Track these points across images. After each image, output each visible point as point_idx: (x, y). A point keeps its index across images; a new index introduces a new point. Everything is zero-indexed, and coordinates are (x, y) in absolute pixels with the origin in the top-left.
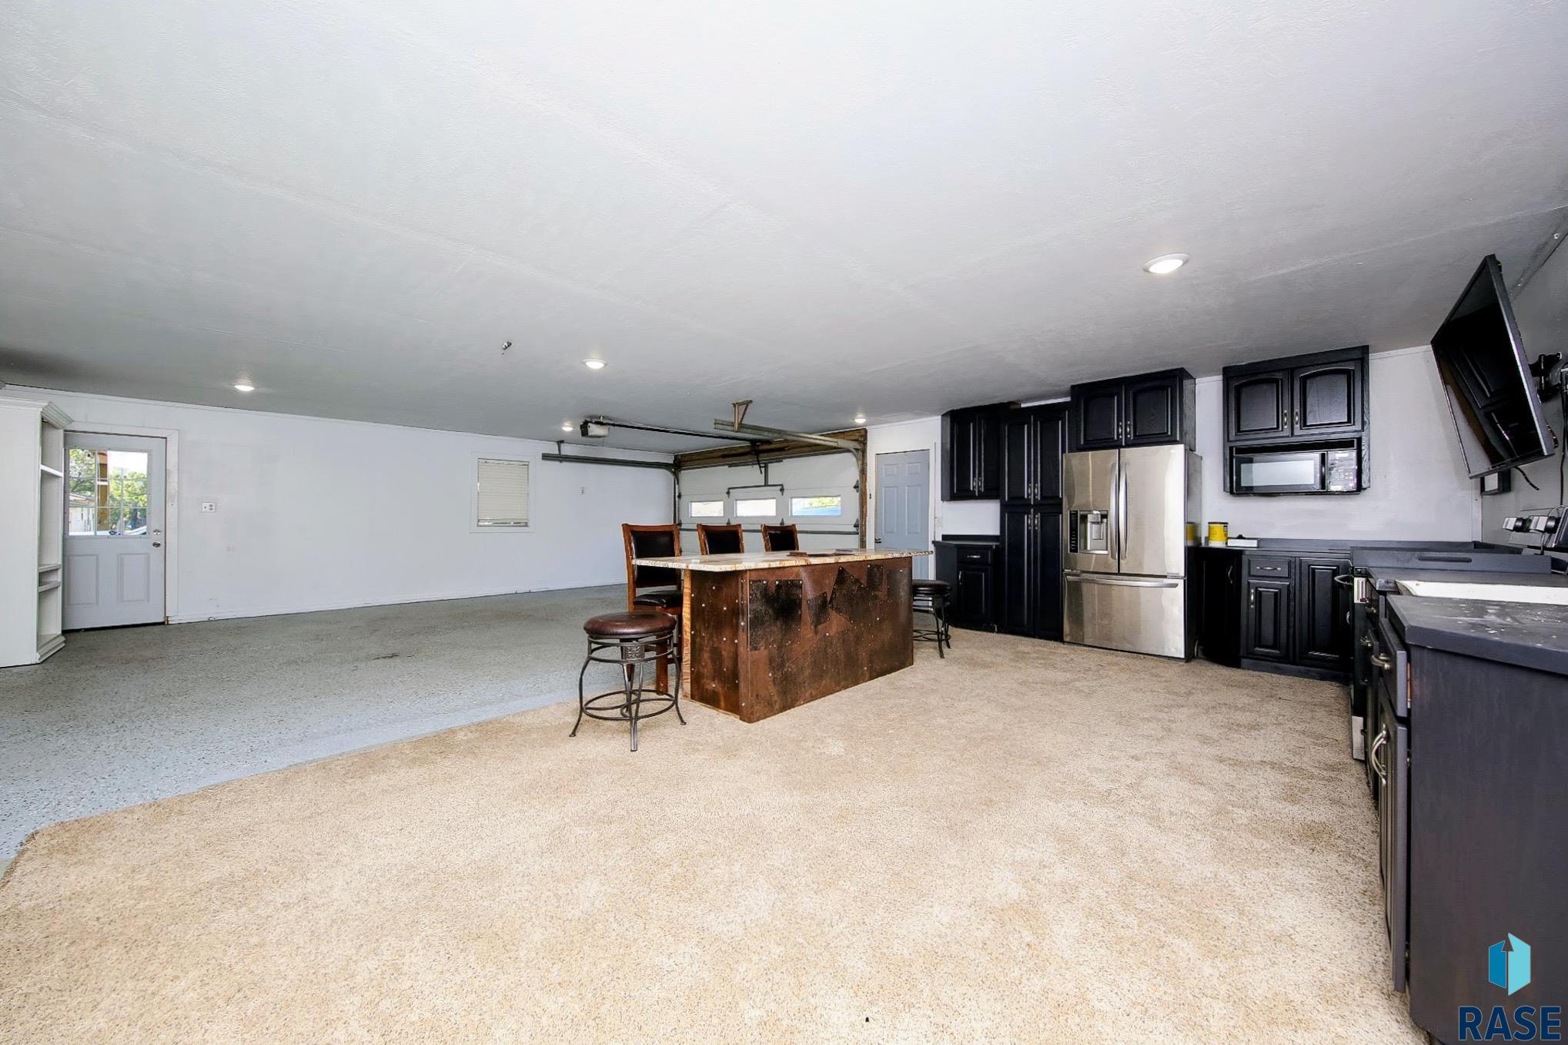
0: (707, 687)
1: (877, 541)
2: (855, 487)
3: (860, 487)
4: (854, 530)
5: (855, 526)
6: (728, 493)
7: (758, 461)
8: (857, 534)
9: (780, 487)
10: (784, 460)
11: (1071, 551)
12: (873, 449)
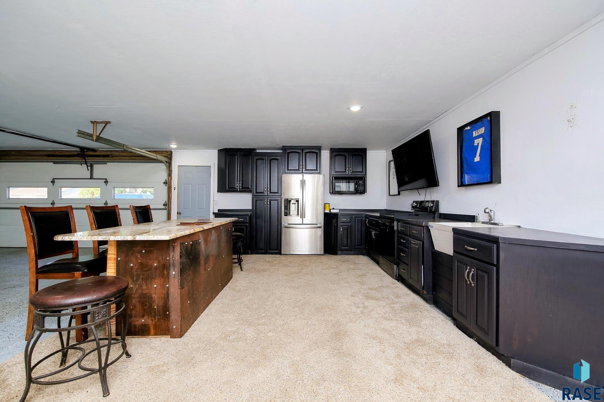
0: (137, 323)
1: (179, 213)
2: (164, 183)
3: (168, 183)
4: (164, 207)
5: (164, 205)
6: (53, 182)
7: (86, 162)
8: (166, 209)
9: (105, 180)
10: (107, 163)
11: (285, 215)
12: (176, 162)
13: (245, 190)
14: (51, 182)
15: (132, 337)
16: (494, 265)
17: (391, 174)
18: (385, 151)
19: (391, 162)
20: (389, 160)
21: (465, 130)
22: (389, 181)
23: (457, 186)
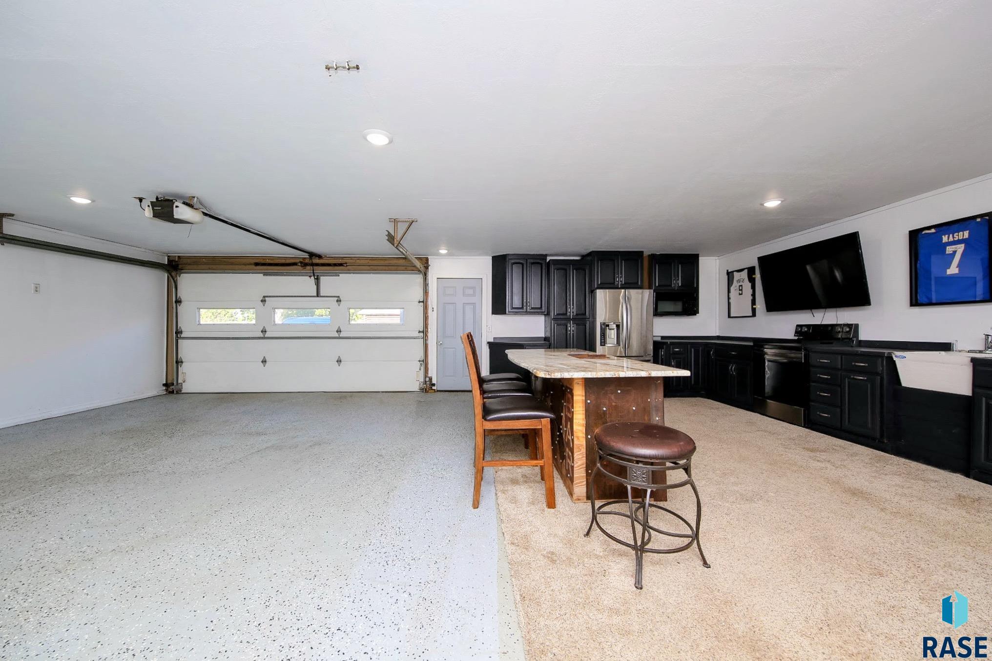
1: (438, 343)
2: (419, 302)
3: (424, 302)
4: (419, 335)
5: (419, 332)
7: (310, 273)
8: (422, 338)
9: (336, 299)
10: (340, 275)
11: (601, 345)
12: (434, 273)
13: (536, 311)
14: (262, 301)
17: (732, 289)
18: (717, 258)
19: (735, 273)
20: (728, 271)
21: (923, 233)
22: (729, 298)
23: (912, 305)
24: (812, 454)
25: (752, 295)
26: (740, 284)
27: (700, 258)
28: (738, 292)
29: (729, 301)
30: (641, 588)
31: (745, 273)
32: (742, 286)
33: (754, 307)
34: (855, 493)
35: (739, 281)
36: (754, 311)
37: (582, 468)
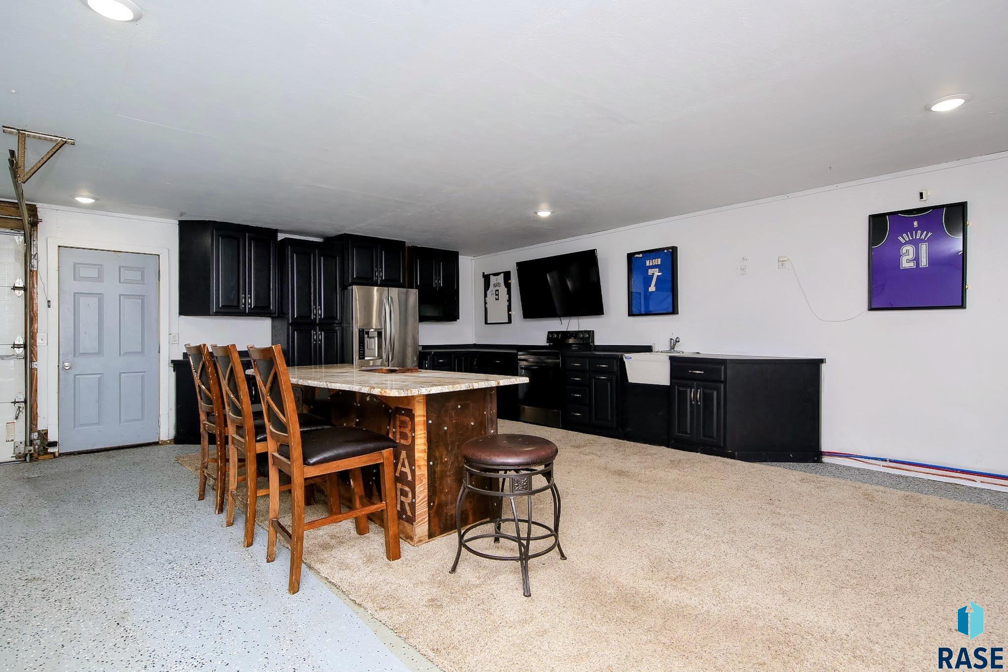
2: (16, 288)
3: (28, 290)
11: (359, 358)
13: (259, 311)
15: (447, 535)
16: (722, 382)
17: (488, 292)
18: (473, 258)
19: (491, 276)
20: (484, 273)
21: (635, 256)
22: (486, 303)
23: (629, 315)
24: (579, 450)
25: (508, 301)
26: (497, 288)
27: (460, 257)
28: (495, 296)
29: (485, 306)
30: (530, 596)
31: (501, 278)
32: (498, 290)
33: (510, 313)
34: (620, 473)
35: (495, 286)
36: (510, 316)
37: (423, 502)
